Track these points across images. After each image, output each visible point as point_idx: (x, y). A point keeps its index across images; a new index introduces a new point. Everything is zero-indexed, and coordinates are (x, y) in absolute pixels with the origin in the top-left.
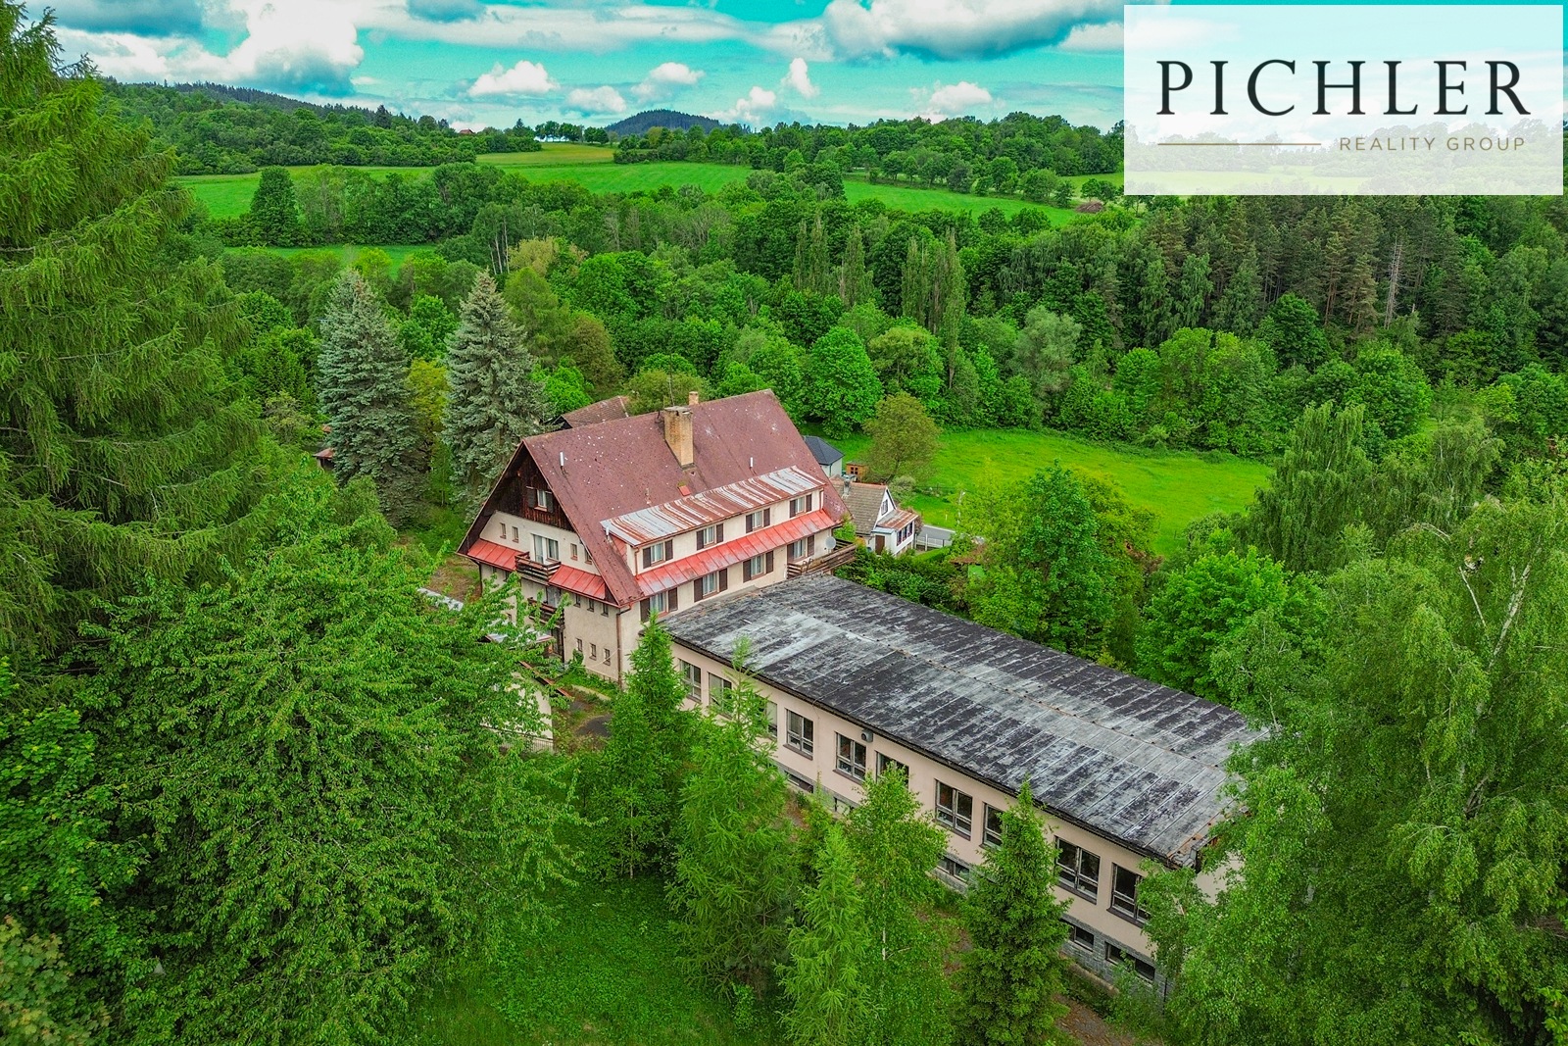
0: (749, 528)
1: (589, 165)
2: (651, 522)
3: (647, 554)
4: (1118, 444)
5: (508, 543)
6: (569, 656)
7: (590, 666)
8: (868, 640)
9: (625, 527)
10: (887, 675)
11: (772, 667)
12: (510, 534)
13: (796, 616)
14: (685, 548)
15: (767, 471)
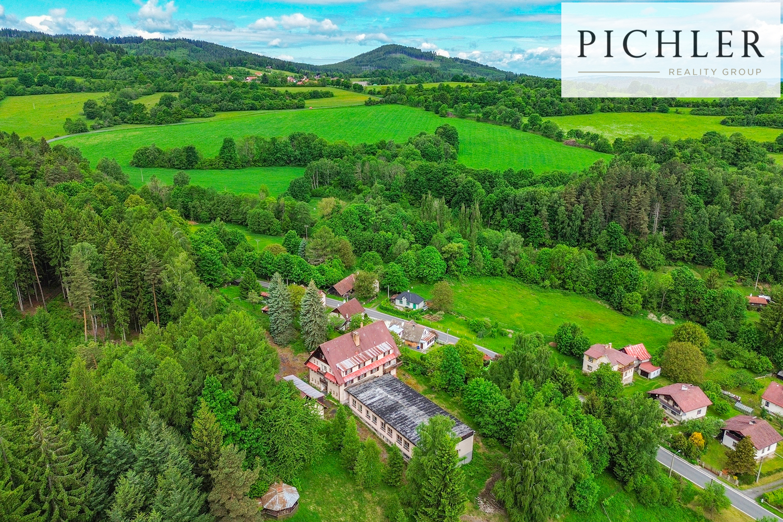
0: (372, 362)
1: (354, 106)
2: (348, 363)
3: (346, 372)
4: (533, 286)
5: (316, 364)
6: (328, 392)
7: (334, 396)
8: (392, 398)
9: (341, 366)
10: (393, 408)
11: (370, 404)
12: (316, 363)
13: (379, 389)
14: (355, 369)
15: (378, 344)
